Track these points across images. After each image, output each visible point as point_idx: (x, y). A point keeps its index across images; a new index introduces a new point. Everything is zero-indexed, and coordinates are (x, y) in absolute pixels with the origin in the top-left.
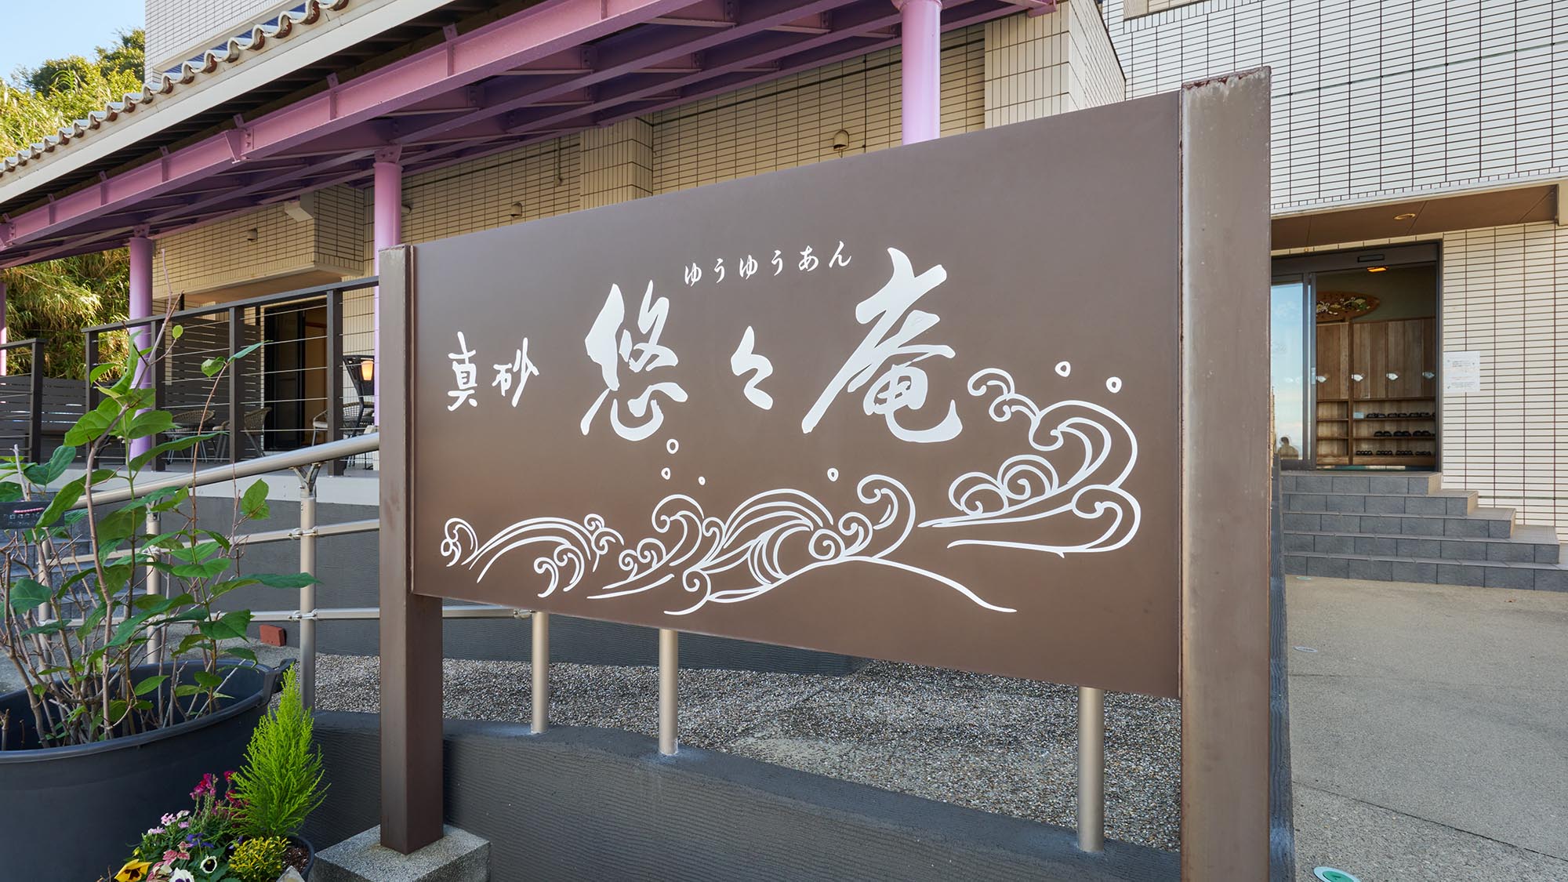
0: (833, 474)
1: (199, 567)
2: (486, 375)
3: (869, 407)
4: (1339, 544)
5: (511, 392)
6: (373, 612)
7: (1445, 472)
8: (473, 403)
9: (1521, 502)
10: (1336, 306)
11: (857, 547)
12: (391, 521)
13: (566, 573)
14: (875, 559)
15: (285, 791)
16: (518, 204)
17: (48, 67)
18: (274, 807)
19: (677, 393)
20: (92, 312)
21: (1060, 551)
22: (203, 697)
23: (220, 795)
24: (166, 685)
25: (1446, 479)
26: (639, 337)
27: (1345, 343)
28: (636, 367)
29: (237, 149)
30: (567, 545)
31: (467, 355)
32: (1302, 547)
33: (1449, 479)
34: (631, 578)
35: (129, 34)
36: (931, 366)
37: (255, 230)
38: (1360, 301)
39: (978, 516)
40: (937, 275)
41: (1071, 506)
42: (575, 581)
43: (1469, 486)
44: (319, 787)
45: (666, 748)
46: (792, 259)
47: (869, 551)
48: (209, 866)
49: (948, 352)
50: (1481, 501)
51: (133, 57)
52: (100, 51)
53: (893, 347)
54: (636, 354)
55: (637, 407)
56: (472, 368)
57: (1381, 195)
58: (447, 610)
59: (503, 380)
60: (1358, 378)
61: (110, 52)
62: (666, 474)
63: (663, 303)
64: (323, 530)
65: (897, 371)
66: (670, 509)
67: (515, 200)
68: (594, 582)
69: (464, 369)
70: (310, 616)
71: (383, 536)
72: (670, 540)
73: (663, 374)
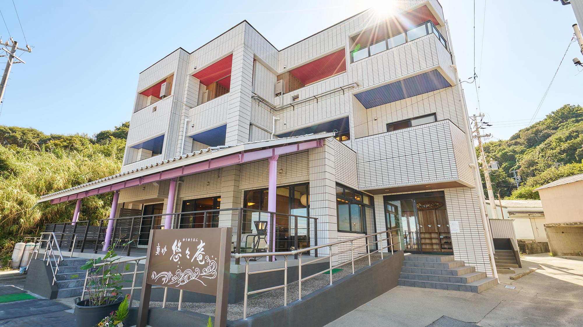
0: (193, 268)
1: (117, 279)
2: (161, 250)
3: (197, 259)
4: (414, 277)
5: (163, 253)
6: (141, 288)
7: (455, 255)
8: (159, 254)
9: (476, 264)
10: (431, 205)
11: (194, 277)
12: (146, 272)
13: (166, 280)
14: (196, 279)
15: (123, 314)
16: (209, 182)
17: (101, 133)
18: (121, 317)
19: (181, 256)
20: (101, 206)
21: (210, 278)
22: (114, 301)
23: (114, 314)
24: (108, 299)
25: (455, 257)
26: (178, 247)
27: (434, 216)
28: (177, 251)
29: (140, 182)
30: (166, 276)
31: (159, 247)
32: (405, 278)
33: (457, 257)
34: (173, 281)
35: (124, 123)
36: (203, 255)
37: (145, 187)
38: (438, 204)
39: (204, 274)
40: (204, 244)
41: (212, 273)
42: (167, 282)
43: (462, 260)
44: (128, 314)
45: (179, 309)
46: (193, 240)
47: (195, 278)
48: (111, 323)
49: (204, 253)
50: (465, 264)
51: (124, 129)
52: (116, 127)
53: (200, 252)
54: (177, 249)
55: (176, 257)
56: (159, 249)
57: (415, 183)
58: (152, 287)
59: (163, 251)
60: (439, 226)
61: (118, 127)
62: (178, 266)
63: (181, 243)
64: (138, 272)
65: (200, 255)
66: (178, 272)
67: (208, 181)
68: (168, 282)
69: (158, 249)
70: (133, 288)
71: (144, 274)
72: (177, 276)
73: (179, 253)
